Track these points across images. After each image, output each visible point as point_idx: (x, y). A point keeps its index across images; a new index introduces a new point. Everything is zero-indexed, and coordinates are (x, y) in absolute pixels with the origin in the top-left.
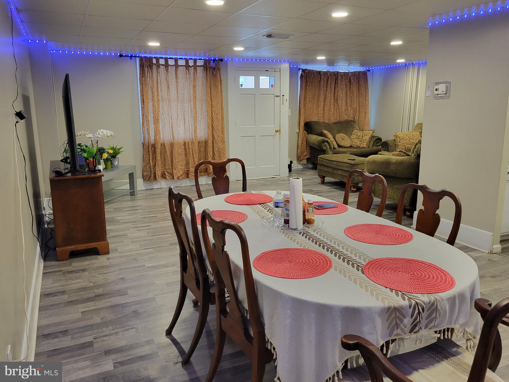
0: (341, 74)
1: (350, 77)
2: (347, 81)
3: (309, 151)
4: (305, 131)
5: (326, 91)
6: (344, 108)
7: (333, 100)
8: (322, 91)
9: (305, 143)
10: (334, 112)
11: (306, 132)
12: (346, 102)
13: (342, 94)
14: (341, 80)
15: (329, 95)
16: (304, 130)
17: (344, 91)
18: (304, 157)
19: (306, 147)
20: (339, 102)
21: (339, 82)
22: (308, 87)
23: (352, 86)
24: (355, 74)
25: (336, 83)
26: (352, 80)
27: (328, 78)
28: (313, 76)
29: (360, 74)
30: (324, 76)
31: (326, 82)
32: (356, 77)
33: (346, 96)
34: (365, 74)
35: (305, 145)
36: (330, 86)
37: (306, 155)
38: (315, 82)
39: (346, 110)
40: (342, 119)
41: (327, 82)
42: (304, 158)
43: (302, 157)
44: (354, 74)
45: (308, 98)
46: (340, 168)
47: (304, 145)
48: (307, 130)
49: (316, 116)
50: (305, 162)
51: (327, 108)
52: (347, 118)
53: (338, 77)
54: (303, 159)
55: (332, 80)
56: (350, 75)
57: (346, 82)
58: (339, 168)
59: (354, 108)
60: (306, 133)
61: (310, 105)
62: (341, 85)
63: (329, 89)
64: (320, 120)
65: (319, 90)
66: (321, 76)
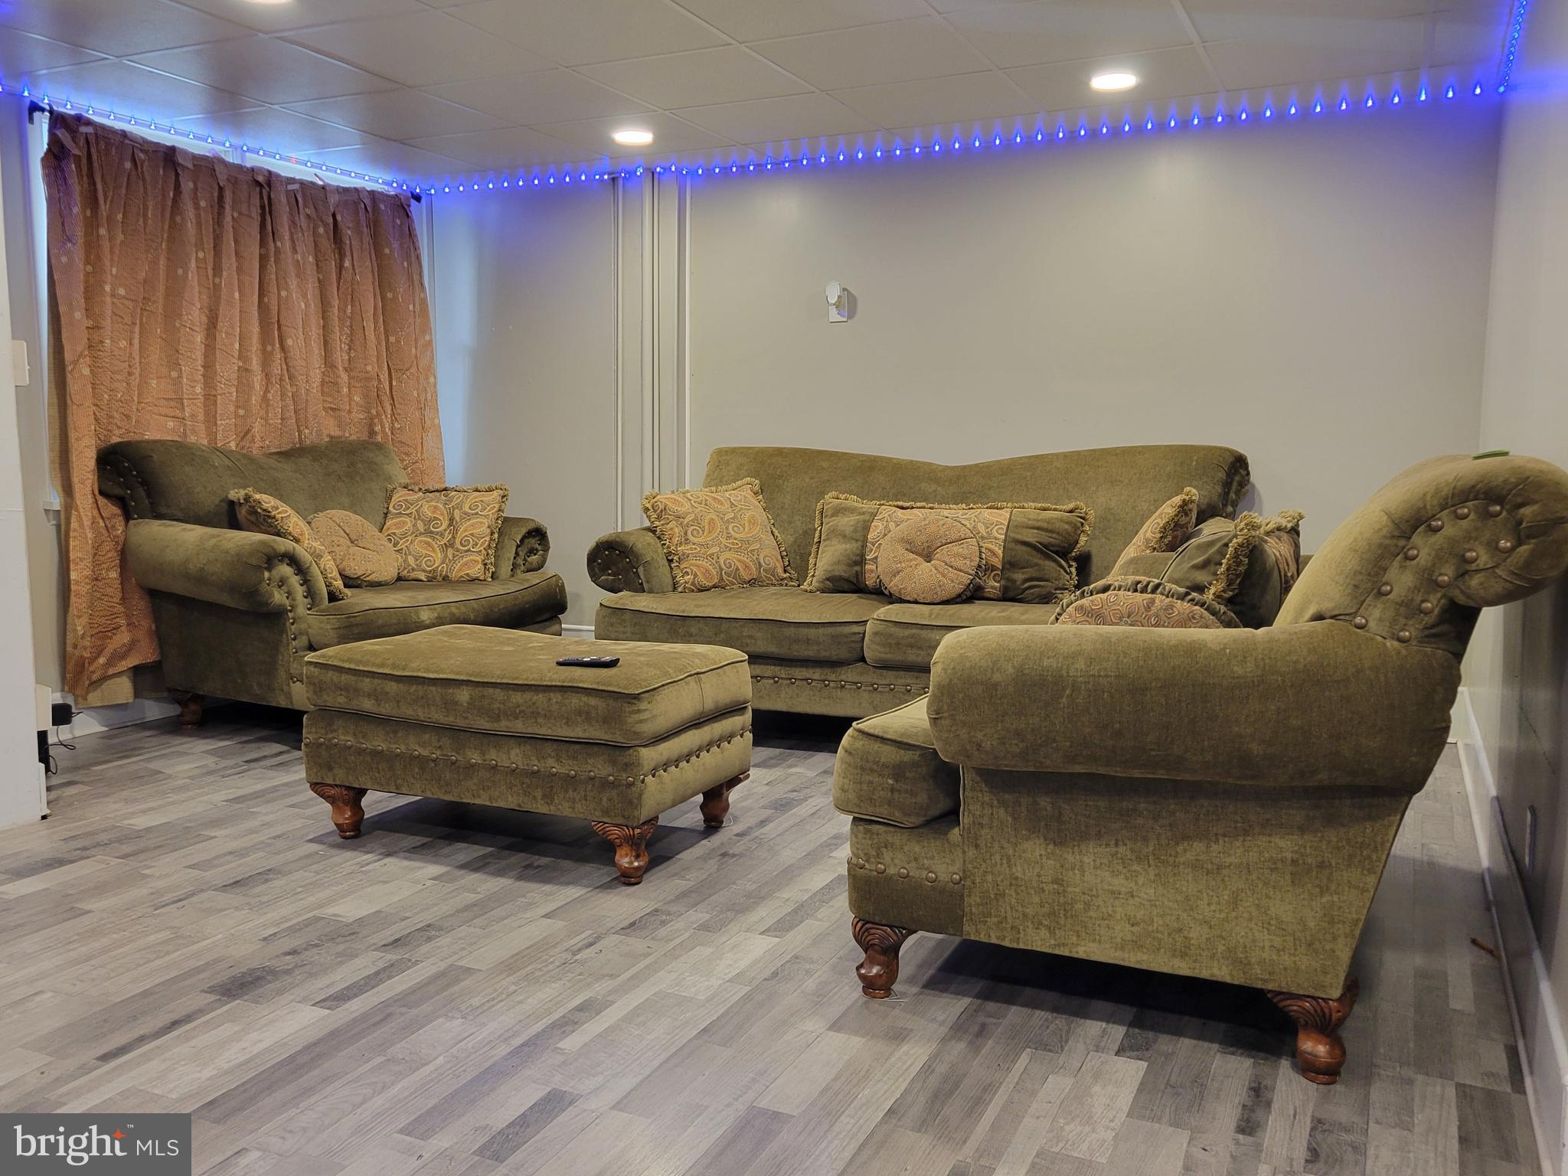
0: (290, 187)
1: (334, 215)
2: (321, 230)
3: (146, 624)
4: (102, 501)
5: (217, 270)
6: (316, 376)
7: (255, 328)
8: (193, 264)
9: (114, 574)
10: (266, 391)
11: (116, 510)
12: (326, 343)
13: (305, 296)
14: (294, 223)
15: (237, 295)
16: (101, 493)
17: (311, 286)
18: (110, 663)
19: (123, 599)
20: (290, 342)
21: (285, 231)
22: (103, 231)
23: (347, 264)
24: (356, 204)
25: (267, 232)
26: (348, 232)
27: (221, 198)
28: (128, 165)
29: (382, 207)
30: (195, 184)
31: (208, 219)
32: (362, 217)
33: (324, 312)
34: (401, 206)
35: (117, 584)
36: (236, 242)
37: (132, 646)
38: (146, 208)
39: (329, 385)
40: (310, 437)
41: (219, 222)
42: (111, 671)
43: (102, 660)
44: (353, 197)
45: (108, 300)
46: (519, 726)
47: (109, 591)
48: (118, 491)
49: (163, 411)
50: (122, 689)
51: (227, 371)
52: (336, 432)
53: (274, 201)
54: (105, 678)
55: (244, 210)
56: (333, 199)
57: (315, 234)
58: (504, 725)
59: (369, 379)
60: (114, 516)
61: (123, 344)
62: (295, 250)
63: (229, 263)
64: (192, 439)
65: (176, 260)
66: (177, 175)
